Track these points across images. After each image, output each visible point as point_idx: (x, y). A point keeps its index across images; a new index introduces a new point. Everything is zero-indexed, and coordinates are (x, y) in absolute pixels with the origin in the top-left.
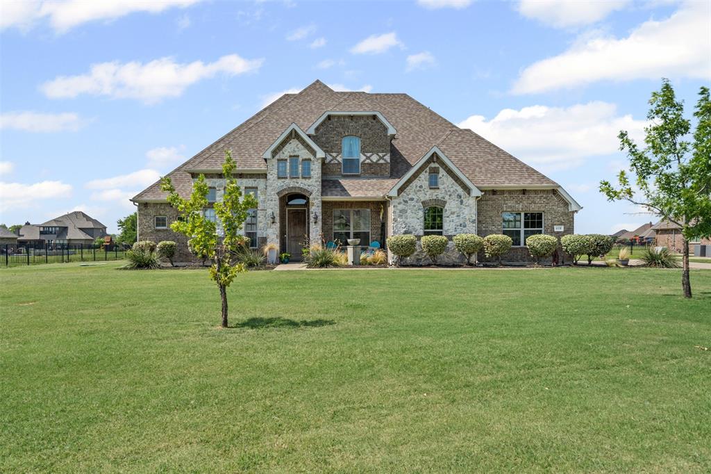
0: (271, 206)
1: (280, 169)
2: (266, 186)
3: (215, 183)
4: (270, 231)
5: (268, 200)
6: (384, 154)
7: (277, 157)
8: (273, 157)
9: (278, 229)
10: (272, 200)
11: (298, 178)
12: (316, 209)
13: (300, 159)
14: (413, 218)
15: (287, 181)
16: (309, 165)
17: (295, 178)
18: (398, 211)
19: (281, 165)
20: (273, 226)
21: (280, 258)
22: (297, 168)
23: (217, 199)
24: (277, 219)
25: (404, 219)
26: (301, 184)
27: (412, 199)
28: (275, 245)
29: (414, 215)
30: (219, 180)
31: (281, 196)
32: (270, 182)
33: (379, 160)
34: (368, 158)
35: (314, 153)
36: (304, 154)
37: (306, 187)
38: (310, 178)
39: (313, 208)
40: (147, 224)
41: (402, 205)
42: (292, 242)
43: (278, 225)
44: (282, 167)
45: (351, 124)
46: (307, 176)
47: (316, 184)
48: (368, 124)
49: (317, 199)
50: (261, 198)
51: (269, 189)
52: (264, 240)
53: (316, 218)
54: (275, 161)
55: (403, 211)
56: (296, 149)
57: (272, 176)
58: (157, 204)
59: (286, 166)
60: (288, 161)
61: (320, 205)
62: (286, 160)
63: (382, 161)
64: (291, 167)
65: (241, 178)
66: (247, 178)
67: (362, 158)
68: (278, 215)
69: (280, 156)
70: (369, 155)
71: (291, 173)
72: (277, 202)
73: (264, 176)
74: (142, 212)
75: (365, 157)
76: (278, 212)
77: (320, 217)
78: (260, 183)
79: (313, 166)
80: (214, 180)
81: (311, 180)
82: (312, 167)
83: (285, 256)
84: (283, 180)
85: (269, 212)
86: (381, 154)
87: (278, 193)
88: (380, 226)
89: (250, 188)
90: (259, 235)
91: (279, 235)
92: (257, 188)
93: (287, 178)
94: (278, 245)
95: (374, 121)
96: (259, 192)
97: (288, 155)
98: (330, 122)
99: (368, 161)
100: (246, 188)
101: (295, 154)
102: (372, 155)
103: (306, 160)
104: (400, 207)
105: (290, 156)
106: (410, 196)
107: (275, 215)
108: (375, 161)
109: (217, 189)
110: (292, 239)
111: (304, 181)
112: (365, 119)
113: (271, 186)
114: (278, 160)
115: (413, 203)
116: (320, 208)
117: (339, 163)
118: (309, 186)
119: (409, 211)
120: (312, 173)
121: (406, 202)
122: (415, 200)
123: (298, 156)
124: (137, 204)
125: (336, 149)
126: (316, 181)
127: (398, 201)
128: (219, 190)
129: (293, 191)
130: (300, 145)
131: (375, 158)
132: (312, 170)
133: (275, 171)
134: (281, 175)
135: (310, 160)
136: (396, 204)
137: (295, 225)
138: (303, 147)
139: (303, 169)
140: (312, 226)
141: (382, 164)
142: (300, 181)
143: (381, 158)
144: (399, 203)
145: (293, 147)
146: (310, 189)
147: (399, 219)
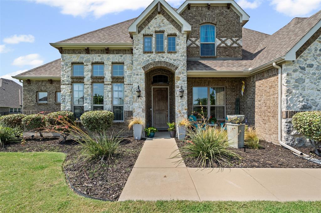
0: (137, 81)
1: (146, 44)
2: (132, 61)
3: (83, 58)
4: (136, 105)
5: (134, 74)
6: (237, 38)
7: (143, 32)
8: (139, 32)
9: (144, 103)
10: (137, 74)
11: (164, 52)
12: (181, 83)
13: (166, 34)
14: (312, 89)
15: (153, 56)
16: (174, 40)
17: (161, 52)
18: (292, 81)
19: (146, 40)
20: (139, 99)
21: (146, 132)
22: (162, 43)
23: (85, 74)
24: (143, 93)
25: (301, 91)
26: (167, 58)
27: (311, 66)
28: (141, 119)
29: (313, 85)
30: (86, 55)
31: (147, 70)
32: (136, 56)
33: (233, 44)
34: (223, 42)
35: (179, 27)
36: (170, 29)
37: (172, 62)
38: (176, 52)
39: (179, 82)
40: (30, 99)
41: (298, 73)
42: (157, 114)
43: (144, 99)
44: (148, 42)
45: (208, 13)
46: (172, 50)
47: (181, 59)
48: (222, 13)
49: (183, 73)
50: (127, 73)
51: (135, 63)
52: (130, 114)
53: (182, 92)
54: (140, 36)
55: (300, 81)
56: (162, 25)
57: (138, 51)
58: (39, 81)
59: (151, 42)
60: (154, 36)
61: (186, 79)
62: (152, 35)
63: (235, 45)
64: (157, 42)
65: (107, 53)
66: (113, 53)
67: (218, 42)
68: (144, 89)
69: (145, 31)
70: (223, 39)
71: (157, 48)
72: (143, 76)
73: (130, 51)
74: (26, 88)
75: (220, 42)
76: (144, 86)
77: (186, 92)
78: (126, 58)
79: (179, 41)
80: (82, 55)
81: (177, 54)
82: (177, 41)
83: (151, 130)
84: (149, 54)
85: (135, 86)
86: (234, 39)
87: (144, 68)
88: (234, 101)
89: (116, 63)
90: (125, 109)
91: (144, 108)
92: (123, 63)
93: (152, 52)
94: (144, 118)
95: (228, 11)
96: (125, 67)
97: (154, 30)
98: (189, 11)
99: (223, 45)
100: (113, 63)
101: (161, 29)
102: (226, 40)
103: (171, 35)
104: (296, 75)
105: (156, 32)
106: (308, 62)
107: (141, 89)
108: (229, 45)
109: (85, 64)
110: (157, 112)
111: (169, 55)
112: (220, 8)
113: (137, 61)
114: (144, 35)
115: (312, 70)
116: (186, 82)
117: (198, 47)
118: (175, 60)
119: (307, 81)
120: (177, 47)
121: (303, 69)
122: (315, 66)
123: (163, 32)
124: (22, 81)
125: (194, 35)
126: (182, 56)
127: (292, 67)
128: (87, 65)
129: (159, 65)
130: (165, 21)
131: (229, 42)
132: (178, 45)
133: (141, 46)
134: (147, 50)
135: (175, 35)
136: (291, 72)
137: (159, 100)
138: (168, 22)
139: (169, 44)
140: (178, 100)
141: (235, 47)
142: (166, 55)
143: (234, 42)
144: (295, 71)
145: (158, 22)
146: (175, 63)
147: (294, 91)
